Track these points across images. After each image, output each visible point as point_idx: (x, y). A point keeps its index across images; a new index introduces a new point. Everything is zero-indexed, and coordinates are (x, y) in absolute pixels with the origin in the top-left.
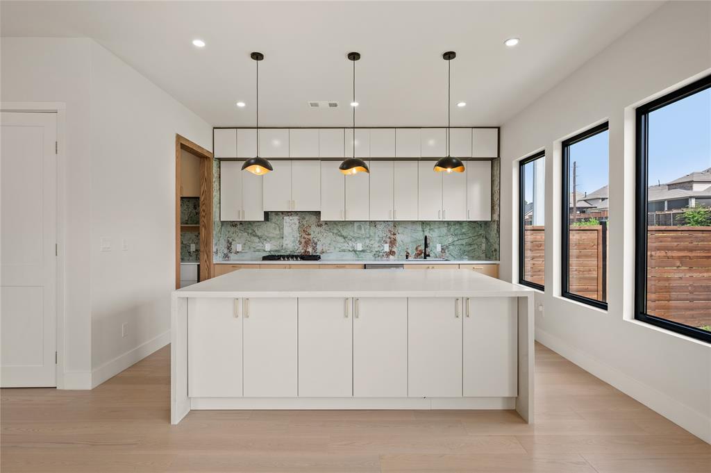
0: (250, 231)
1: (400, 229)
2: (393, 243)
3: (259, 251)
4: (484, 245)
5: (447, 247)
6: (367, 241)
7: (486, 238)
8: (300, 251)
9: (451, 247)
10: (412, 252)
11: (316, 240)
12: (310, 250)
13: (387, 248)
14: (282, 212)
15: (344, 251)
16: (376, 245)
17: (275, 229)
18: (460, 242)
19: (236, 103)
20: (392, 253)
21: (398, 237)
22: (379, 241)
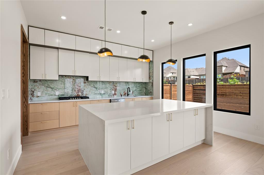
0: (46, 85)
1: (118, 85)
2: (116, 90)
3: (52, 95)
4: (144, 90)
5: (134, 92)
6: (106, 89)
7: (145, 88)
8: (75, 94)
9: (135, 91)
10: (123, 94)
11: (83, 89)
12: (80, 94)
13: (113, 92)
14: (66, 76)
15: (96, 94)
16: (109, 91)
17: (61, 84)
18: (138, 90)
19: (61, 17)
20: (115, 94)
21: (118, 88)
22: (110, 90)
